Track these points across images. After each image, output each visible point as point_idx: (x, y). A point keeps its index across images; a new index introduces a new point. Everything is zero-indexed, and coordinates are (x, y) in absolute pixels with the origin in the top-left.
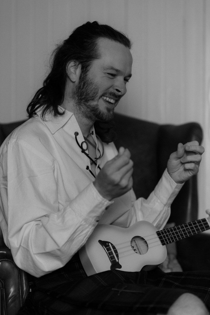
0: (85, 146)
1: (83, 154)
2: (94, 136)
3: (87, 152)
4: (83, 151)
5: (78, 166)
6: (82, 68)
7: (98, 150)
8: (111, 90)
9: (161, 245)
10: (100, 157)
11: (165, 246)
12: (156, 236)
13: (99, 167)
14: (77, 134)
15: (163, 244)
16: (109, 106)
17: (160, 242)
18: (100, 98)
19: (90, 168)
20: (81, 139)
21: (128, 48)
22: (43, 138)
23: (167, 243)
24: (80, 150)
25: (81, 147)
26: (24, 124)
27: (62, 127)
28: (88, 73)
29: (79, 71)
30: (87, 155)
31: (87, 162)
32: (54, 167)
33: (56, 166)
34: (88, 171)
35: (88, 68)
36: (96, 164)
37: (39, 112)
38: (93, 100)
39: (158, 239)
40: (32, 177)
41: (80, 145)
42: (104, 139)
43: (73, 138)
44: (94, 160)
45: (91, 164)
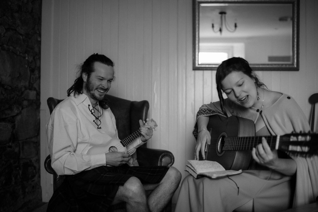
0: (93, 111)
1: (92, 115)
2: (98, 106)
3: (94, 114)
4: (92, 113)
5: (89, 120)
6: (88, 76)
7: (100, 112)
8: (100, 86)
9: (123, 147)
10: (100, 116)
11: (125, 147)
12: (120, 143)
13: (100, 120)
14: (89, 105)
15: (124, 147)
16: (101, 94)
17: (123, 146)
18: (95, 90)
19: (95, 121)
20: (91, 108)
21: (110, 67)
22: (73, 109)
23: (126, 145)
24: (91, 113)
25: (91, 112)
26: (63, 101)
27: (82, 102)
28: (90, 78)
29: (87, 77)
30: (94, 115)
31: (94, 118)
32: (77, 122)
33: (78, 121)
34: (94, 122)
35: (90, 76)
36: (98, 119)
37: (72, 94)
38: (92, 90)
39: (122, 145)
40: (66, 127)
41: (91, 110)
42: (103, 107)
43: (87, 107)
44: (97, 117)
45: (96, 119)
